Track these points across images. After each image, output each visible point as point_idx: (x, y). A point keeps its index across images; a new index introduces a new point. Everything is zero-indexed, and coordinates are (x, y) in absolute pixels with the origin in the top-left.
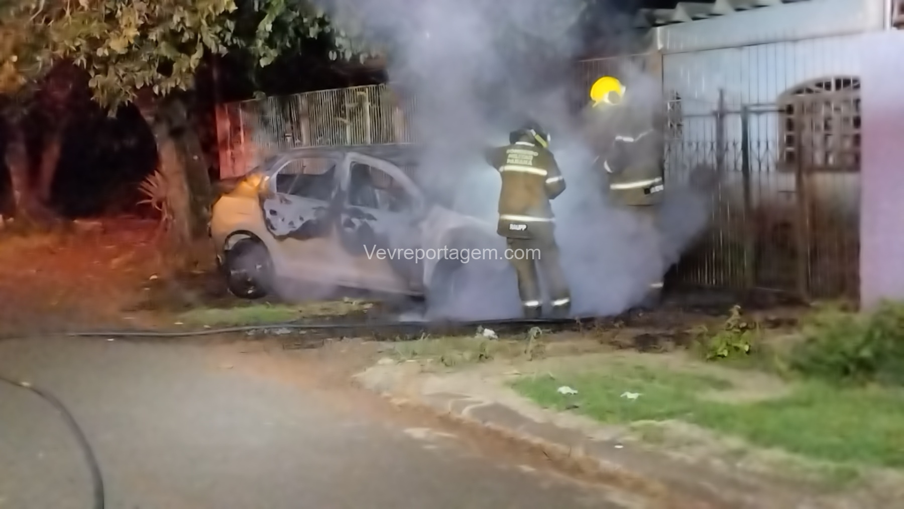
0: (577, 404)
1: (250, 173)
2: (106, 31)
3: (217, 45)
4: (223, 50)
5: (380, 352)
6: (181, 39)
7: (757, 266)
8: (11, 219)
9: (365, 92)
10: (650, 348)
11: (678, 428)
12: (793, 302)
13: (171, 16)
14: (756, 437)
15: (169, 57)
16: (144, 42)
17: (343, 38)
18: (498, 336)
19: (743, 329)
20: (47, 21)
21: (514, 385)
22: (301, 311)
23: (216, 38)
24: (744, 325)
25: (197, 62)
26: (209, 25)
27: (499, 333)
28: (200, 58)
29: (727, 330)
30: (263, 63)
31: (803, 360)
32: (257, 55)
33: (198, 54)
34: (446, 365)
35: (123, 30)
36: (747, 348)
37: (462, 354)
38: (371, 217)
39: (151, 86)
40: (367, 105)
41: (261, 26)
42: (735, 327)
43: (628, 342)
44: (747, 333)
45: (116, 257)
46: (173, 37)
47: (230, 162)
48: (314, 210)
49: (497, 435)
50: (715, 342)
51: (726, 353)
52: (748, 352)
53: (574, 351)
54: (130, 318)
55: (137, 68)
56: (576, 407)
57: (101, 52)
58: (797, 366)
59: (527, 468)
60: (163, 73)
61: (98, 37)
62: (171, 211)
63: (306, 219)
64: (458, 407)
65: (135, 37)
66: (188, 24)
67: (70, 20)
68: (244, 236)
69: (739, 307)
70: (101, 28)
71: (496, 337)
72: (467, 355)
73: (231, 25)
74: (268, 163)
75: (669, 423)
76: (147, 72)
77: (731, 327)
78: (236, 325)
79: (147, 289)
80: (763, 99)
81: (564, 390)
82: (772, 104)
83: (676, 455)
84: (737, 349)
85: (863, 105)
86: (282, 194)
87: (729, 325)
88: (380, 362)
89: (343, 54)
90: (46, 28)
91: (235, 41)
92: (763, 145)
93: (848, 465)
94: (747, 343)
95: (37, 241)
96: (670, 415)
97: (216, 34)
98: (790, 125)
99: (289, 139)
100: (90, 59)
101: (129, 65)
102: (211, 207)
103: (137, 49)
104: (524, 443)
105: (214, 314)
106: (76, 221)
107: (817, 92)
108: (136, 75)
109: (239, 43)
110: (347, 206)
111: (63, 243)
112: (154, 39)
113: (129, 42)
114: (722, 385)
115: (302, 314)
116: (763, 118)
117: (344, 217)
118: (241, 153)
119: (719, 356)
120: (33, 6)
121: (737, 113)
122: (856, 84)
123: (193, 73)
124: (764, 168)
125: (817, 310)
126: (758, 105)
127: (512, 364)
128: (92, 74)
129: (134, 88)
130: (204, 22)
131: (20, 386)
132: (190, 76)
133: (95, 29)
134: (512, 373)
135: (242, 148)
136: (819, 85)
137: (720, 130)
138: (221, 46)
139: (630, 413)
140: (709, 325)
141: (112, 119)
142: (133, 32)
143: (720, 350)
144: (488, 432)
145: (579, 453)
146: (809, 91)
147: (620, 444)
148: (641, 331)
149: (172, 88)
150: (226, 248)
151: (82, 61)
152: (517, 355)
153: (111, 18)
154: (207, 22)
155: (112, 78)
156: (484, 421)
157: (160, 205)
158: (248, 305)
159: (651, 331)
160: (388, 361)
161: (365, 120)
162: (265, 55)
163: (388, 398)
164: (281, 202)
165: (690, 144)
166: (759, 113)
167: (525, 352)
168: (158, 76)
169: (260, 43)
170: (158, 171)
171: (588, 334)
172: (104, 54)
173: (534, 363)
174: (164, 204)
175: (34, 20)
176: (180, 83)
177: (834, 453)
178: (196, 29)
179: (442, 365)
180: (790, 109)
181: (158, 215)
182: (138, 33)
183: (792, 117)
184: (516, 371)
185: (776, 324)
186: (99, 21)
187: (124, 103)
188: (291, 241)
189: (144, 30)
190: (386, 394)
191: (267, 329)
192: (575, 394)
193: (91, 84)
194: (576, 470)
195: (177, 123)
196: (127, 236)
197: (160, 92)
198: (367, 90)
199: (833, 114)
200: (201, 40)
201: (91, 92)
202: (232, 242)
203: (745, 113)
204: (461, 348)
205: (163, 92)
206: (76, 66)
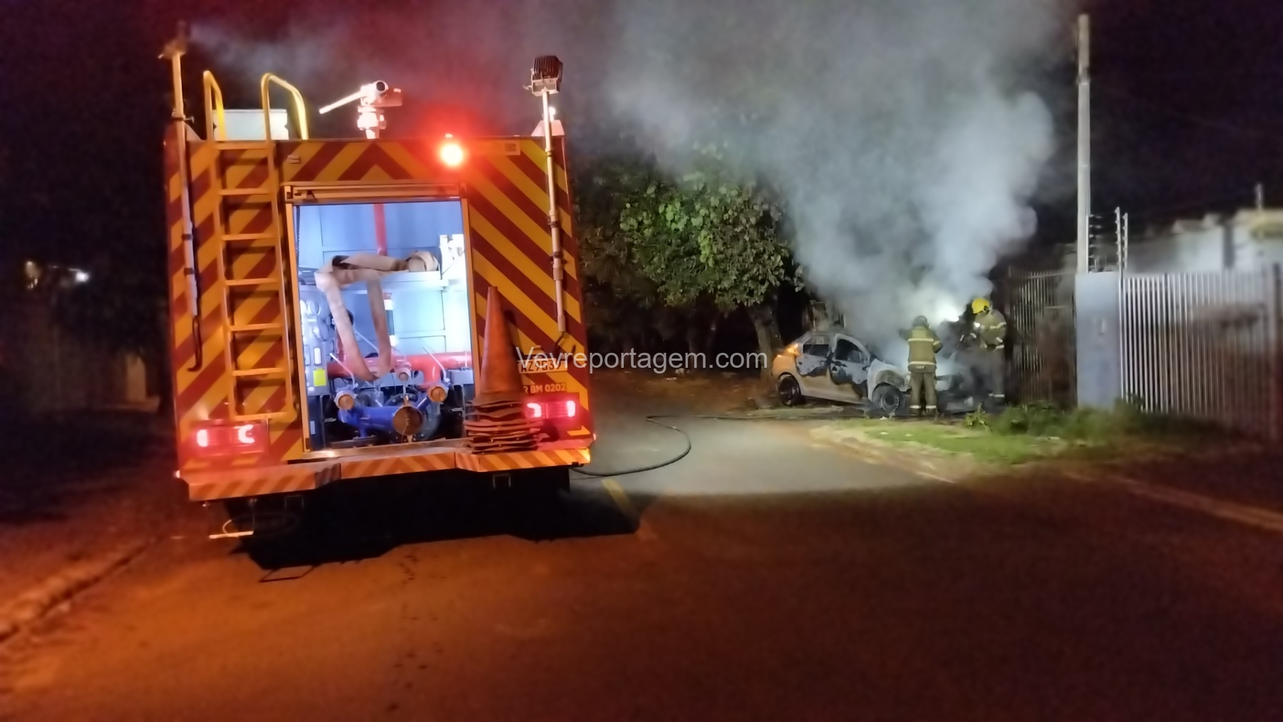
35: (730, 276)
39: (744, 302)
41: (797, 271)
57: (720, 287)
60: (749, 296)
61: (719, 280)
65: (736, 279)
68: (788, 375)
76: (742, 295)
86: (805, 354)
100: (716, 289)
101: (736, 292)
108: (737, 296)
112: (745, 279)
113: (733, 282)
117: (832, 365)
128: (715, 297)
129: (736, 303)
130: (769, 271)
132: (763, 296)
138: (777, 281)
150: (779, 381)
164: (804, 358)
176: (757, 300)
188: (808, 377)
197: (748, 305)
205: (750, 305)
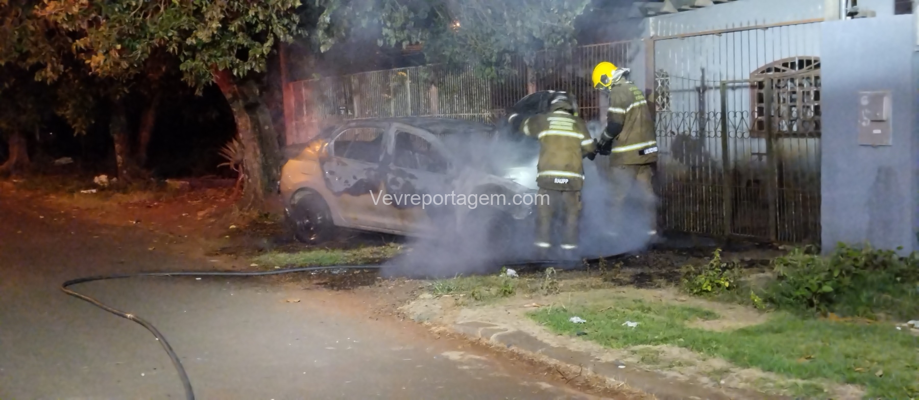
0: (586, 331)
1: (312, 141)
2: (194, 23)
3: (285, 35)
4: (290, 39)
5: (421, 288)
6: (256, 30)
7: (734, 215)
8: (115, 179)
9: (407, 73)
10: (646, 285)
11: (672, 351)
12: (765, 245)
13: (247, 11)
14: (735, 358)
15: (246, 44)
16: (225, 32)
17: (389, 28)
18: (519, 274)
19: (724, 269)
20: (145, 15)
21: (533, 316)
22: (355, 255)
23: (284, 29)
24: (725, 265)
25: (269, 50)
26: (278, 19)
27: (519, 272)
28: (271, 45)
29: (710, 269)
30: (322, 49)
31: (774, 296)
32: (318, 43)
33: (270, 42)
34: (476, 299)
35: (208, 22)
36: (727, 284)
37: (489, 290)
38: (412, 177)
39: (231, 69)
40: (408, 83)
41: (321, 19)
42: (717, 267)
43: (627, 279)
44: (727, 272)
45: (201, 210)
46: (248, 28)
47: (295, 133)
48: (365, 172)
49: (520, 357)
50: (701, 279)
51: (709, 289)
52: (728, 288)
53: (583, 287)
54: (215, 261)
55: (219, 54)
56: (586, 334)
57: (190, 41)
58: (769, 300)
59: (545, 385)
60: (241, 59)
61: (187, 28)
62: (247, 172)
63: (359, 178)
64: (487, 335)
65: (218, 28)
66: (261, 17)
67: (164, 14)
68: (307, 193)
69: (720, 250)
70: (189, 21)
71: (518, 276)
72: (494, 290)
73: (296, 18)
74: (327, 133)
75: (663, 347)
76: (227, 58)
77: (714, 267)
78: (301, 267)
79: (227, 237)
80: (738, 78)
81: (575, 320)
82: (746, 81)
83: (671, 374)
84: (719, 285)
85: (823, 81)
86: (339, 157)
87: (712, 265)
88: (421, 297)
89: (389, 41)
90: (144, 21)
91: (300, 32)
92: (739, 115)
93: (814, 382)
94: (727, 280)
95: (136, 197)
96: (665, 340)
97: (283, 25)
98: (760, 99)
99: (343, 112)
100: (181, 47)
102: (280, 168)
103: (219, 39)
104: (542, 364)
105: (283, 257)
106: (167, 181)
107: (784, 71)
108: (218, 60)
109: (303, 34)
110: (392, 166)
111: (157, 199)
112: (233, 29)
113: (213, 33)
114: (708, 315)
115: (356, 257)
116: (738, 92)
117: (390, 176)
118: (304, 124)
119: (704, 291)
120: (134, 4)
121: (717, 88)
122: (816, 63)
123: (265, 58)
124: (739, 135)
125: (785, 252)
126: (734, 82)
127: (531, 298)
128: (182, 59)
129: (217, 71)
130: (274, 16)
131: (126, 317)
133: (185, 22)
134: (531, 305)
135: (305, 120)
136: (785, 65)
137: (702, 103)
138: (288, 35)
139: (630, 338)
140: (696, 266)
141: (200, 97)
142: (215, 25)
143: (705, 286)
144: (513, 354)
145: (588, 372)
146: (777, 70)
147: (623, 365)
148: (639, 271)
149: (248, 71)
150: (293, 202)
151: (174, 50)
152: (534, 291)
153: (198, 13)
154: (277, 16)
155: (198, 63)
156: (509, 346)
157: (237, 166)
158: (310, 250)
159: (647, 270)
160: (427, 295)
161: (406, 96)
162: (324, 43)
163: (428, 327)
164: (338, 164)
165: (678, 115)
166: (733, 88)
167: (542, 288)
168: (236, 61)
169: (320, 33)
170: (236, 139)
171: (593, 273)
172: (192, 42)
173: (549, 297)
174: (240, 167)
175: (135, 15)
176: (255, 66)
177: (801, 372)
178: (268, 22)
179: (473, 300)
180: (761, 85)
181: (236, 176)
182: (220, 26)
183: (762, 91)
184: (534, 304)
185: (751, 264)
186: (188, 15)
187: (208, 83)
188: (346, 196)
189: (225, 22)
190: (426, 323)
191: (327, 269)
192: (584, 323)
193: (182, 67)
194: (587, 386)
195: (251, 99)
196: (210, 192)
197: (238, 73)
198: (408, 71)
199: (797, 89)
200: (272, 32)
201: (181, 74)
202: (298, 197)
203: (724, 88)
204: (489, 285)
205: (241, 74)
206: (169, 53)
